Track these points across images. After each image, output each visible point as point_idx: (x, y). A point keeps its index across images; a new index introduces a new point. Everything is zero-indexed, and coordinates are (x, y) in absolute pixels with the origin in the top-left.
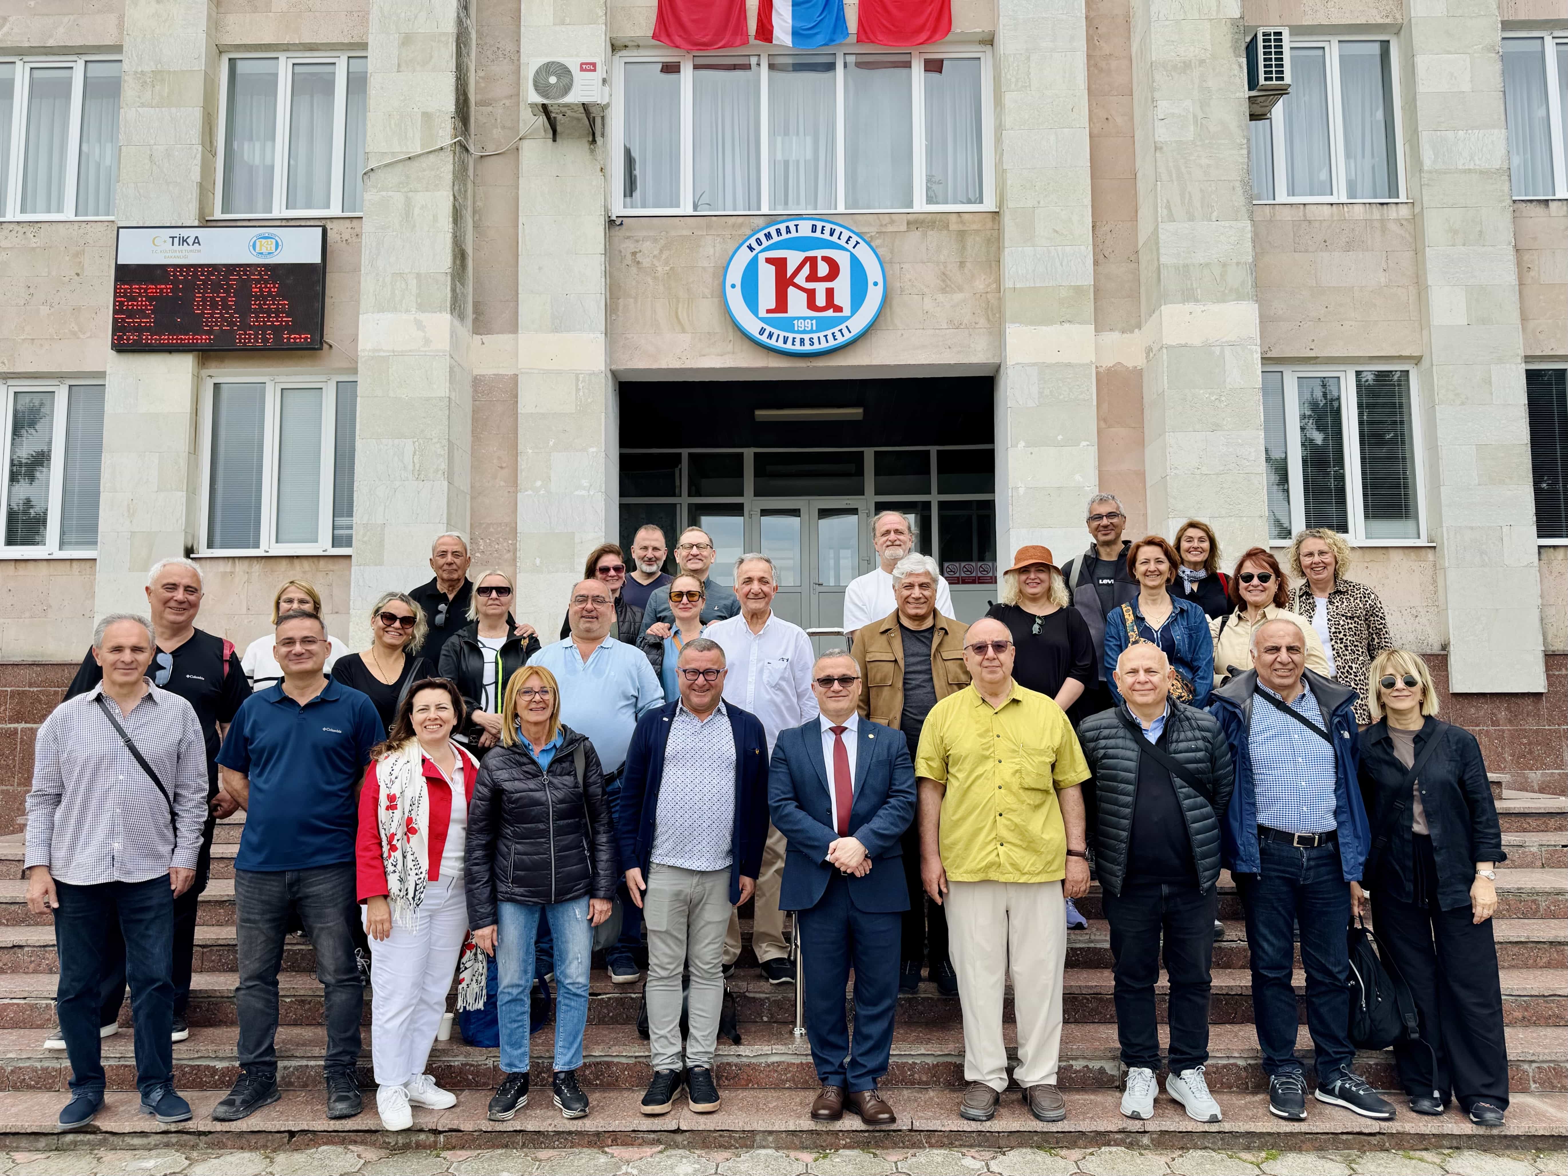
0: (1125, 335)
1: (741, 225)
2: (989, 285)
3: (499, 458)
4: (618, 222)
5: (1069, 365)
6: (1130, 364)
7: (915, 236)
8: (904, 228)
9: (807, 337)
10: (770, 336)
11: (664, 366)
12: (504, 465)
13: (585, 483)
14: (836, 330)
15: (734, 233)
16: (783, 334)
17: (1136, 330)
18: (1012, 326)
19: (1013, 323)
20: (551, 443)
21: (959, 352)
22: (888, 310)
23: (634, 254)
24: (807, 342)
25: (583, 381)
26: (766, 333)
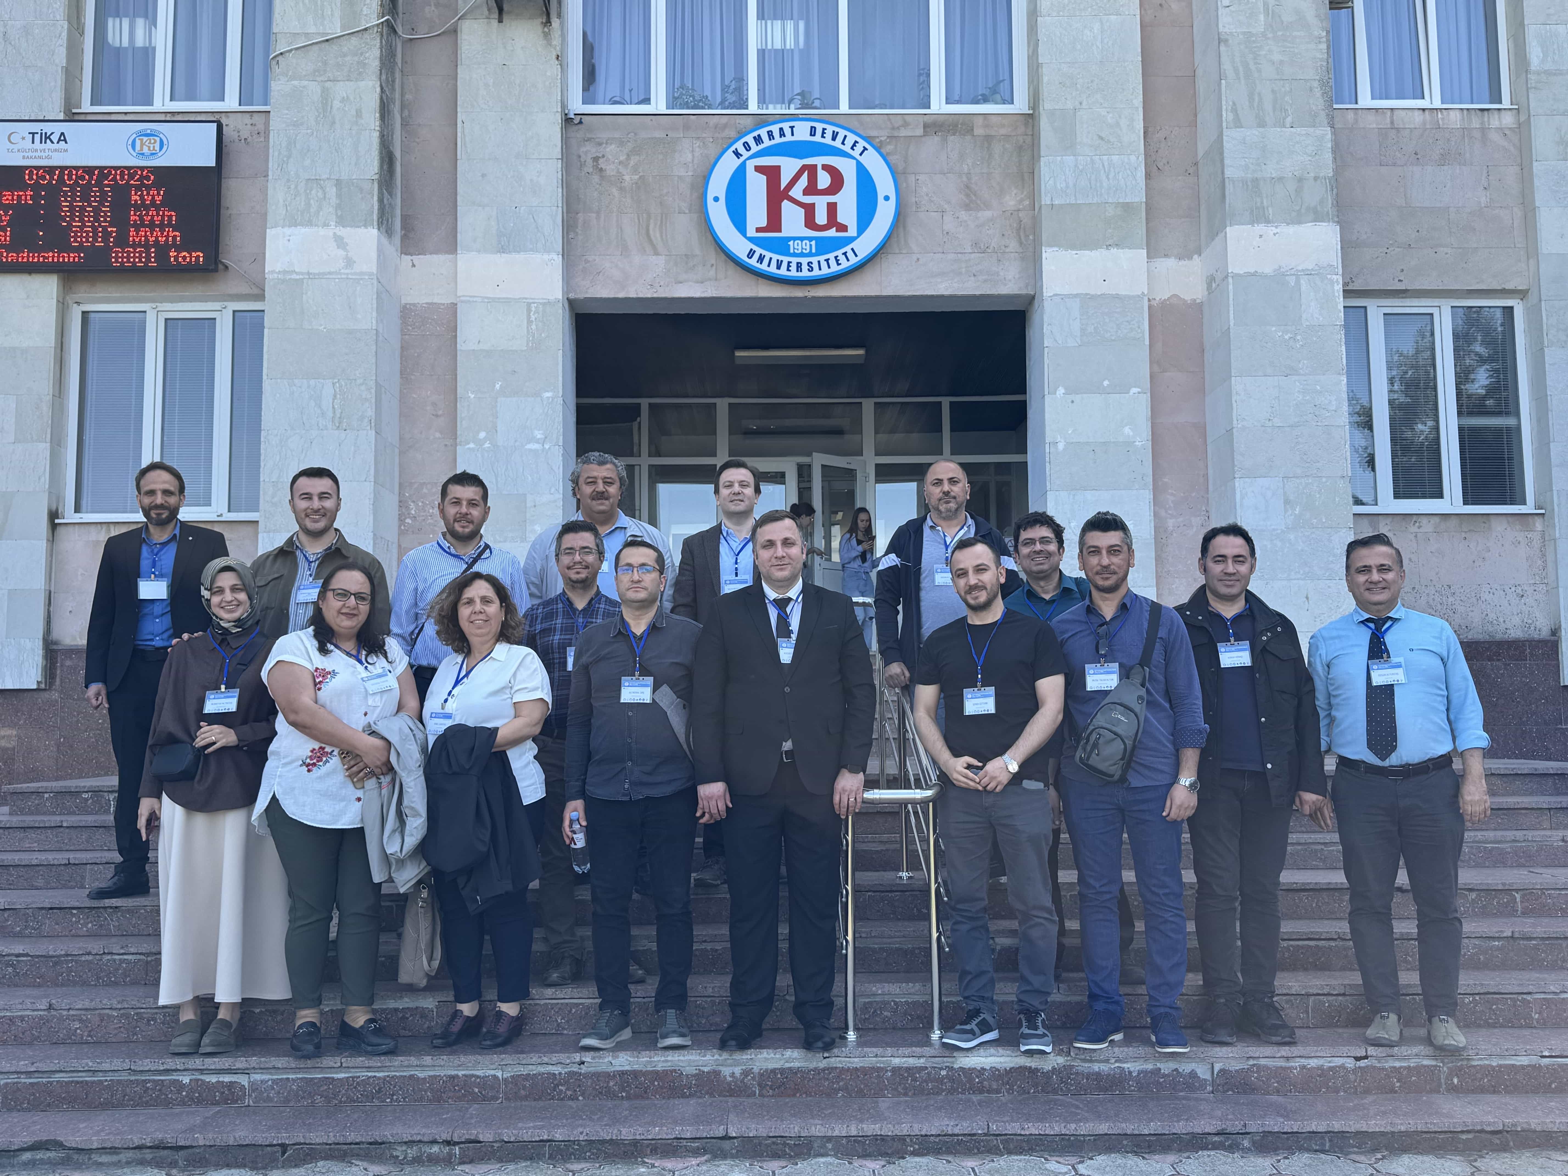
0: (1182, 263)
1: (725, 126)
2: (1021, 201)
3: (434, 404)
4: (577, 121)
5: (1117, 297)
6: (1188, 297)
7: (933, 142)
8: (920, 131)
9: (804, 261)
10: (761, 259)
11: (633, 295)
12: (440, 412)
13: (539, 435)
14: (839, 253)
15: (717, 135)
16: (775, 257)
17: (1196, 256)
18: (1049, 250)
19: (1050, 246)
20: (498, 386)
21: (985, 281)
22: (901, 230)
23: (596, 159)
24: (805, 267)
25: (536, 312)
26: (756, 256)
